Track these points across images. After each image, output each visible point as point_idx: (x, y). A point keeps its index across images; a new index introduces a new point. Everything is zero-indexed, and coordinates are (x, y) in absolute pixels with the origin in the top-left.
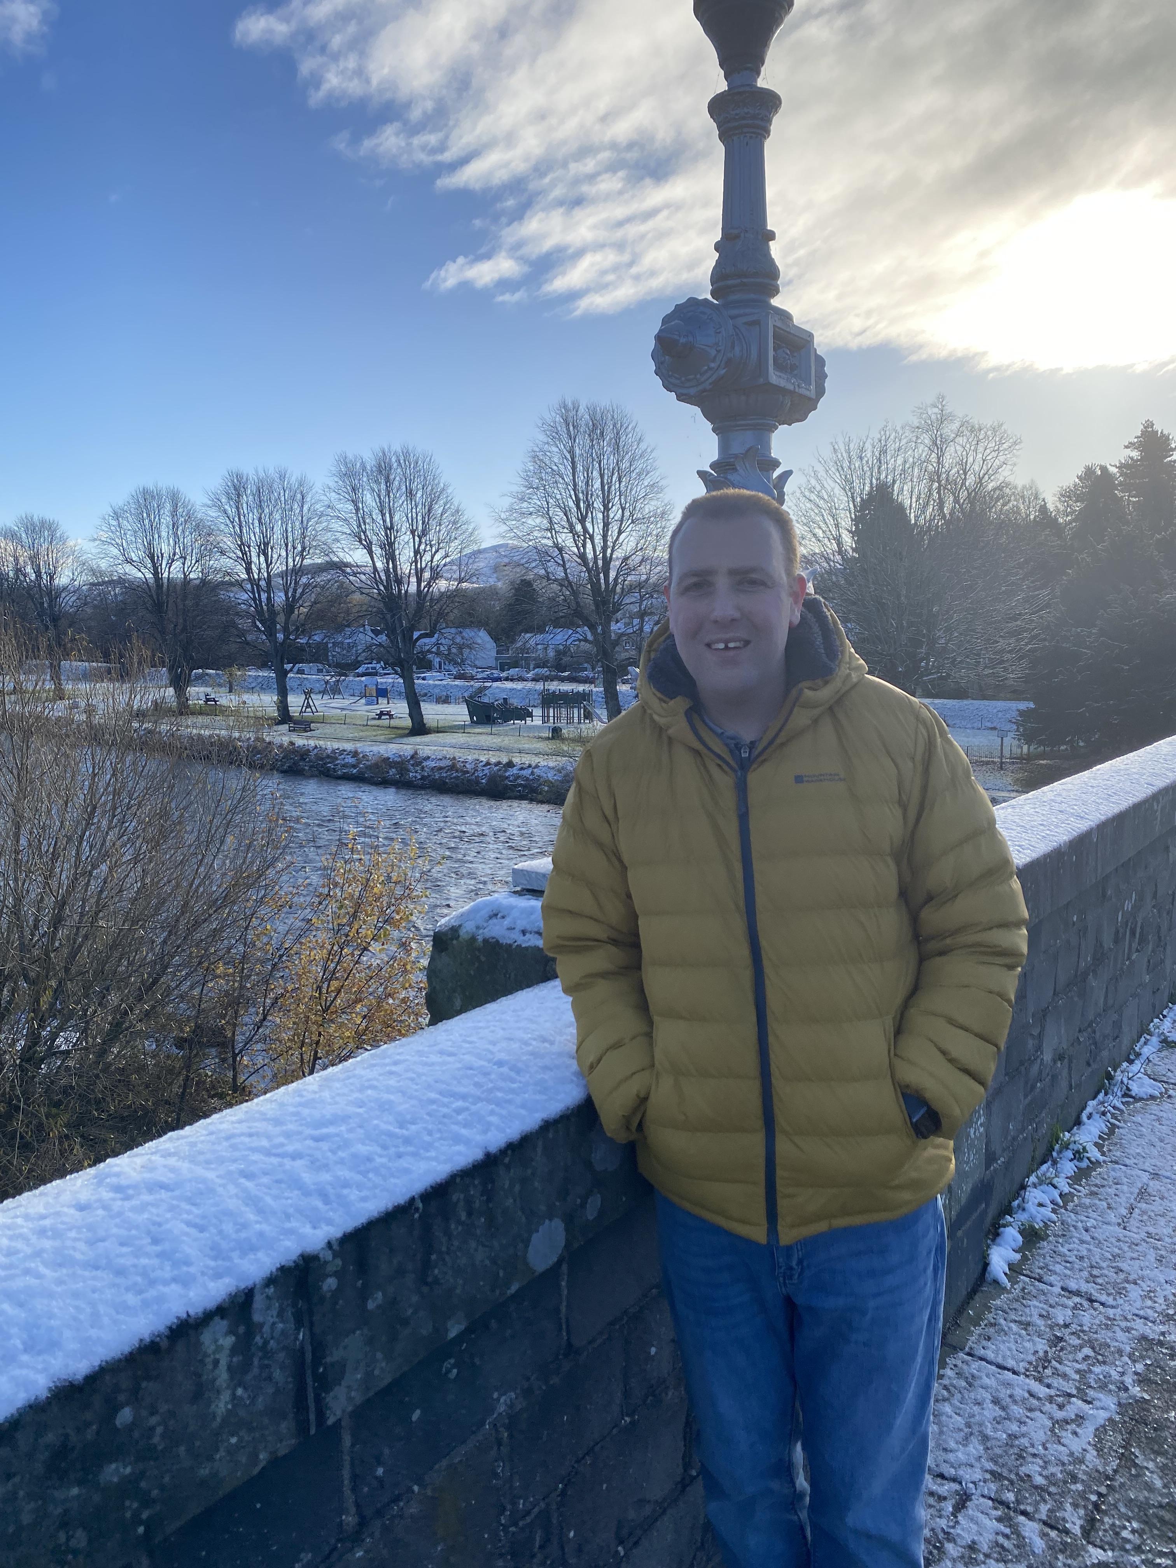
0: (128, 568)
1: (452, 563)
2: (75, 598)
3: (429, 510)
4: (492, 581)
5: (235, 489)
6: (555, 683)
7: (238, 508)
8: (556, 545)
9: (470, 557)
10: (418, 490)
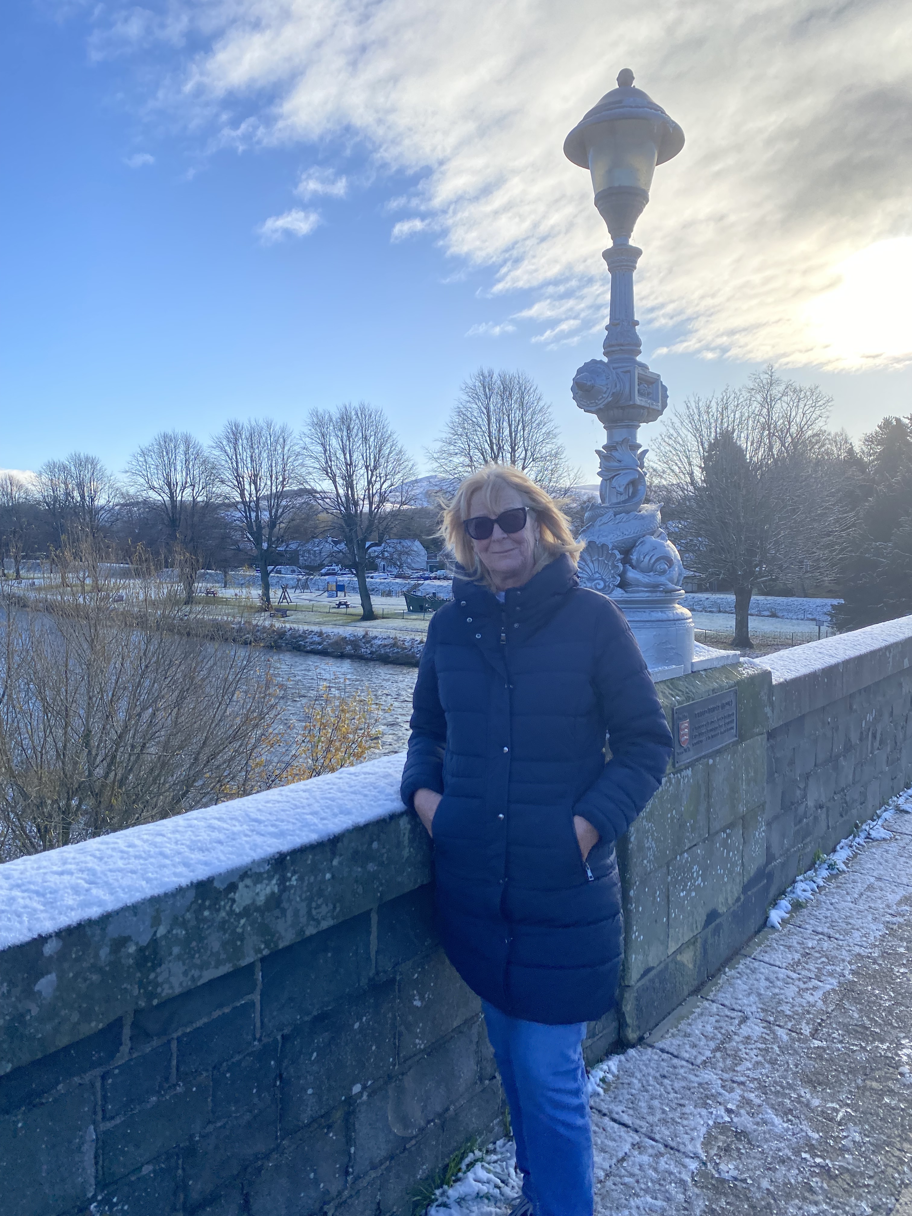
0: (151, 493)
1: (395, 490)
2: (109, 515)
3: (379, 451)
4: (426, 503)
5: (233, 434)
7: (235, 449)
9: (409, 486)
10: (371, 436)
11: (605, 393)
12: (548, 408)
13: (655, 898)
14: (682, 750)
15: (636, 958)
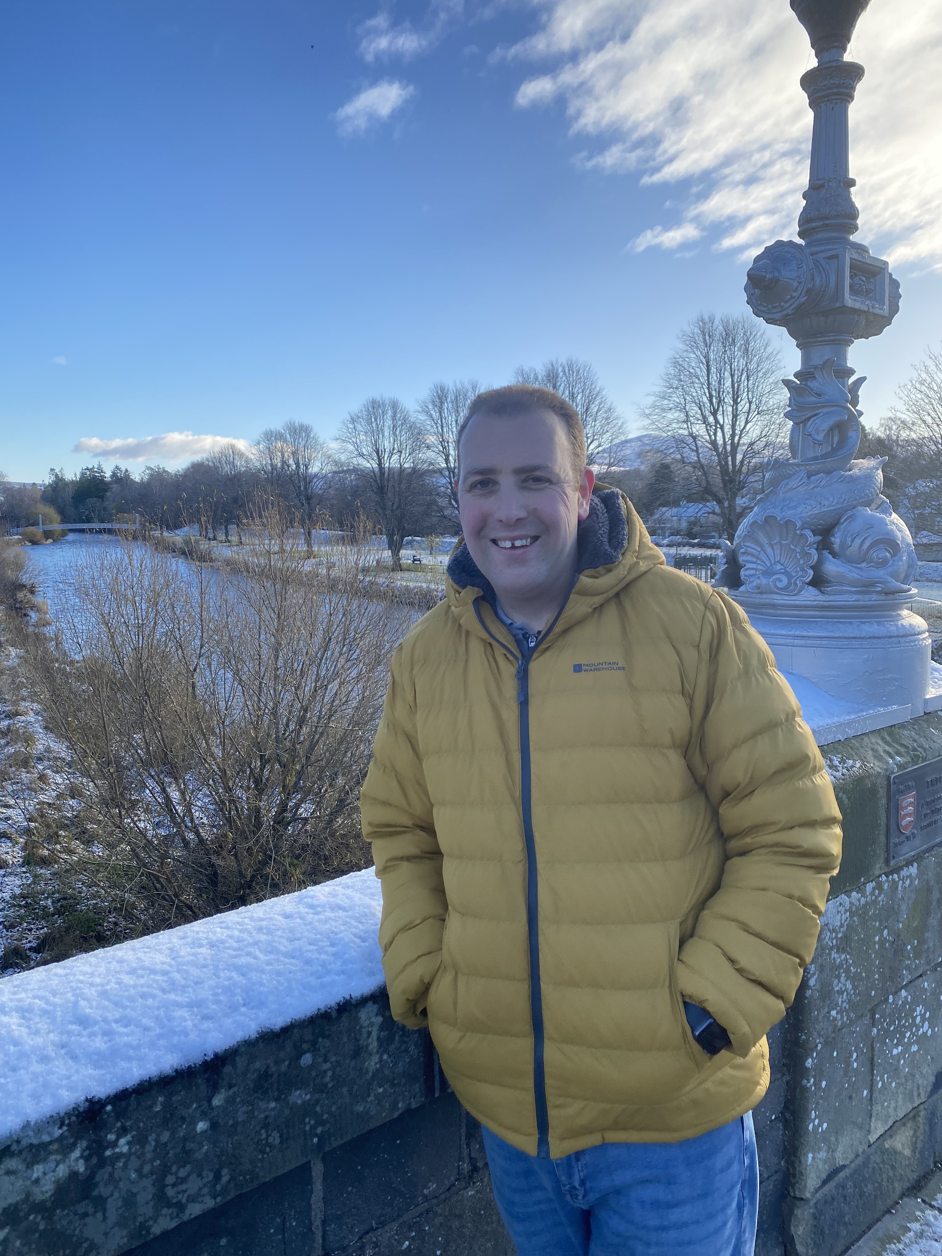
0: (361, 460)
1: (604, 451)
2: (322, 483)
3: (587, 409)
4: (636, 465)
5: (439, 398)
6: (686, 548)
7: (440, 413)
8: (691, 435)
9: (618, 446)
10: (578, 393)
11: (795, 291)
12: (777, 354)
13: (848, 1064)
14: (903, 838)
15: (813, 1158)
